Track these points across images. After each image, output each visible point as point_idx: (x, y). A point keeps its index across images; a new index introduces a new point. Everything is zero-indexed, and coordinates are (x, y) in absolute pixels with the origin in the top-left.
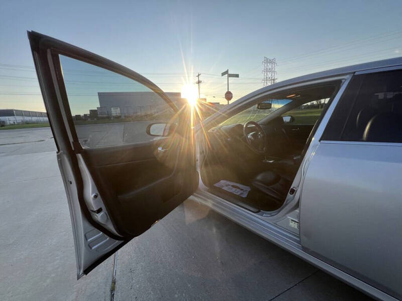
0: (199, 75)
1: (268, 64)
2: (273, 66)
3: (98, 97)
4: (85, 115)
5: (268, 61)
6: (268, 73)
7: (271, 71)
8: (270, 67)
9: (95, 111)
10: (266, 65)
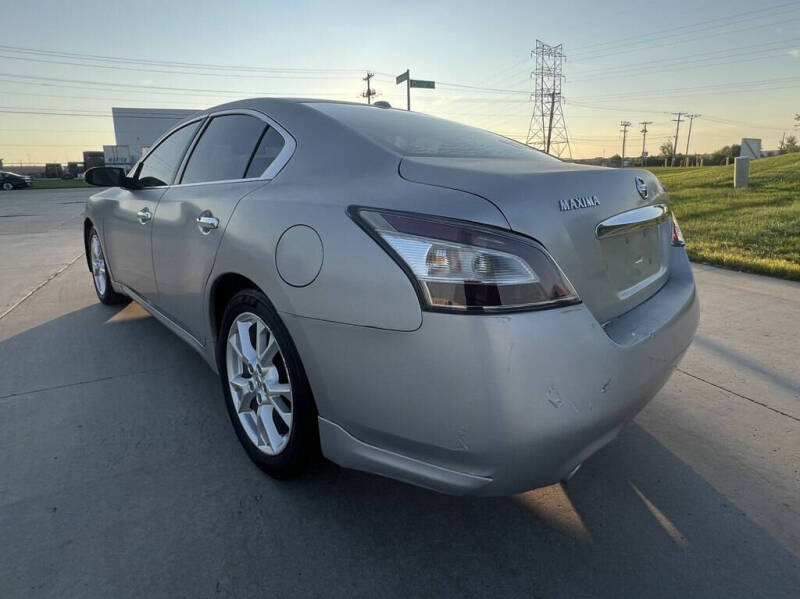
0: (369, 77)
1: (546, 57)
2: (558, 62)
3: (112, 119)
4: (72, 166)
5: (543, 50)
6: (545, 79)
7: (553, 73)
8: (550, 63)
9: (100, 155)
10: (540, 59)
